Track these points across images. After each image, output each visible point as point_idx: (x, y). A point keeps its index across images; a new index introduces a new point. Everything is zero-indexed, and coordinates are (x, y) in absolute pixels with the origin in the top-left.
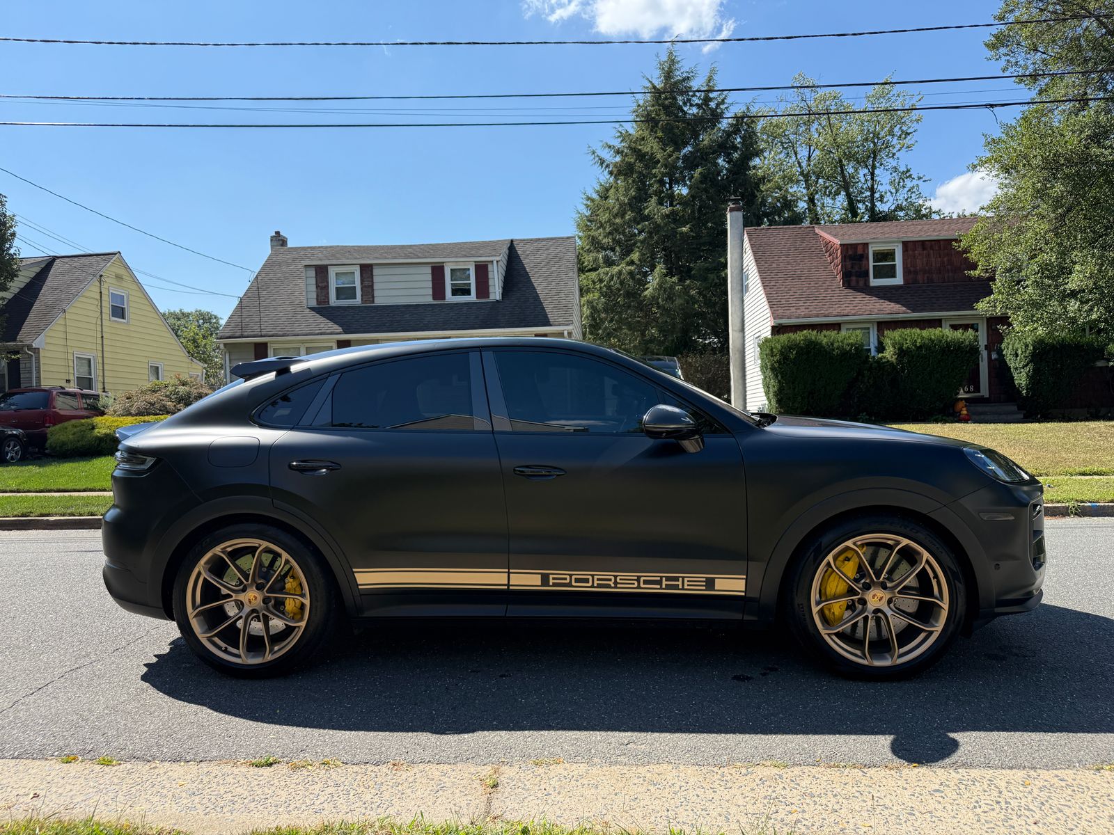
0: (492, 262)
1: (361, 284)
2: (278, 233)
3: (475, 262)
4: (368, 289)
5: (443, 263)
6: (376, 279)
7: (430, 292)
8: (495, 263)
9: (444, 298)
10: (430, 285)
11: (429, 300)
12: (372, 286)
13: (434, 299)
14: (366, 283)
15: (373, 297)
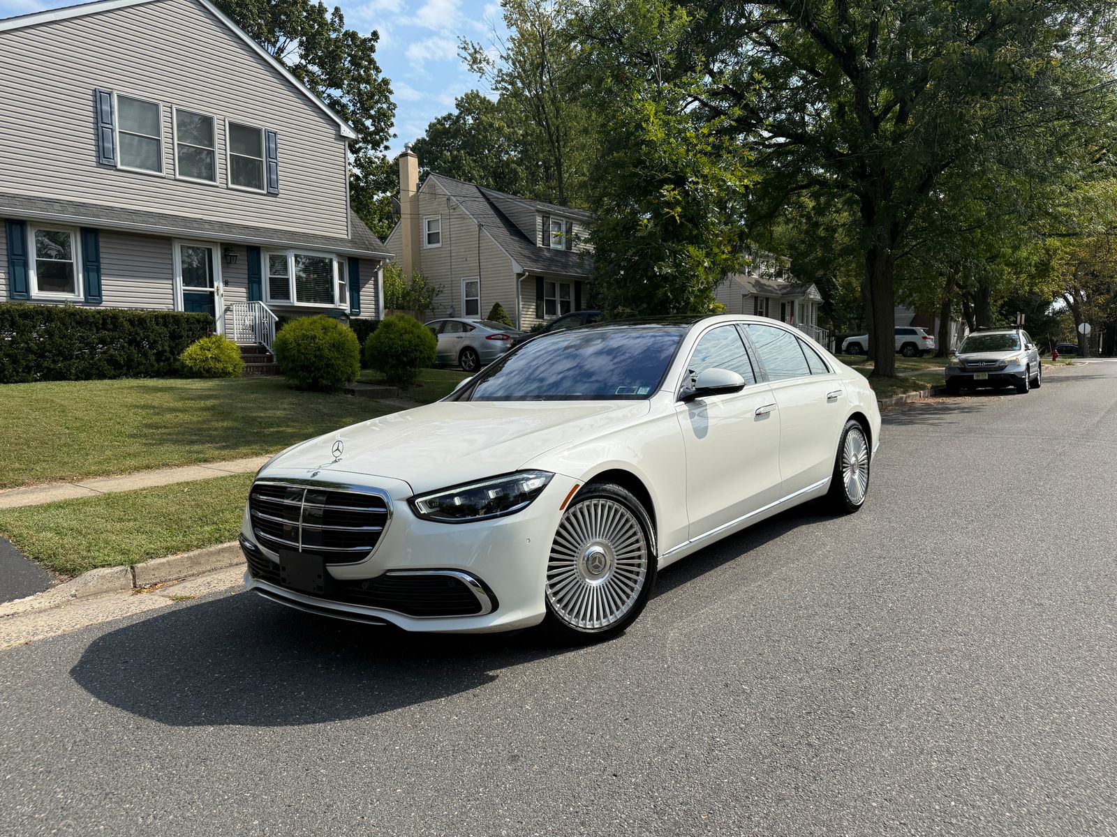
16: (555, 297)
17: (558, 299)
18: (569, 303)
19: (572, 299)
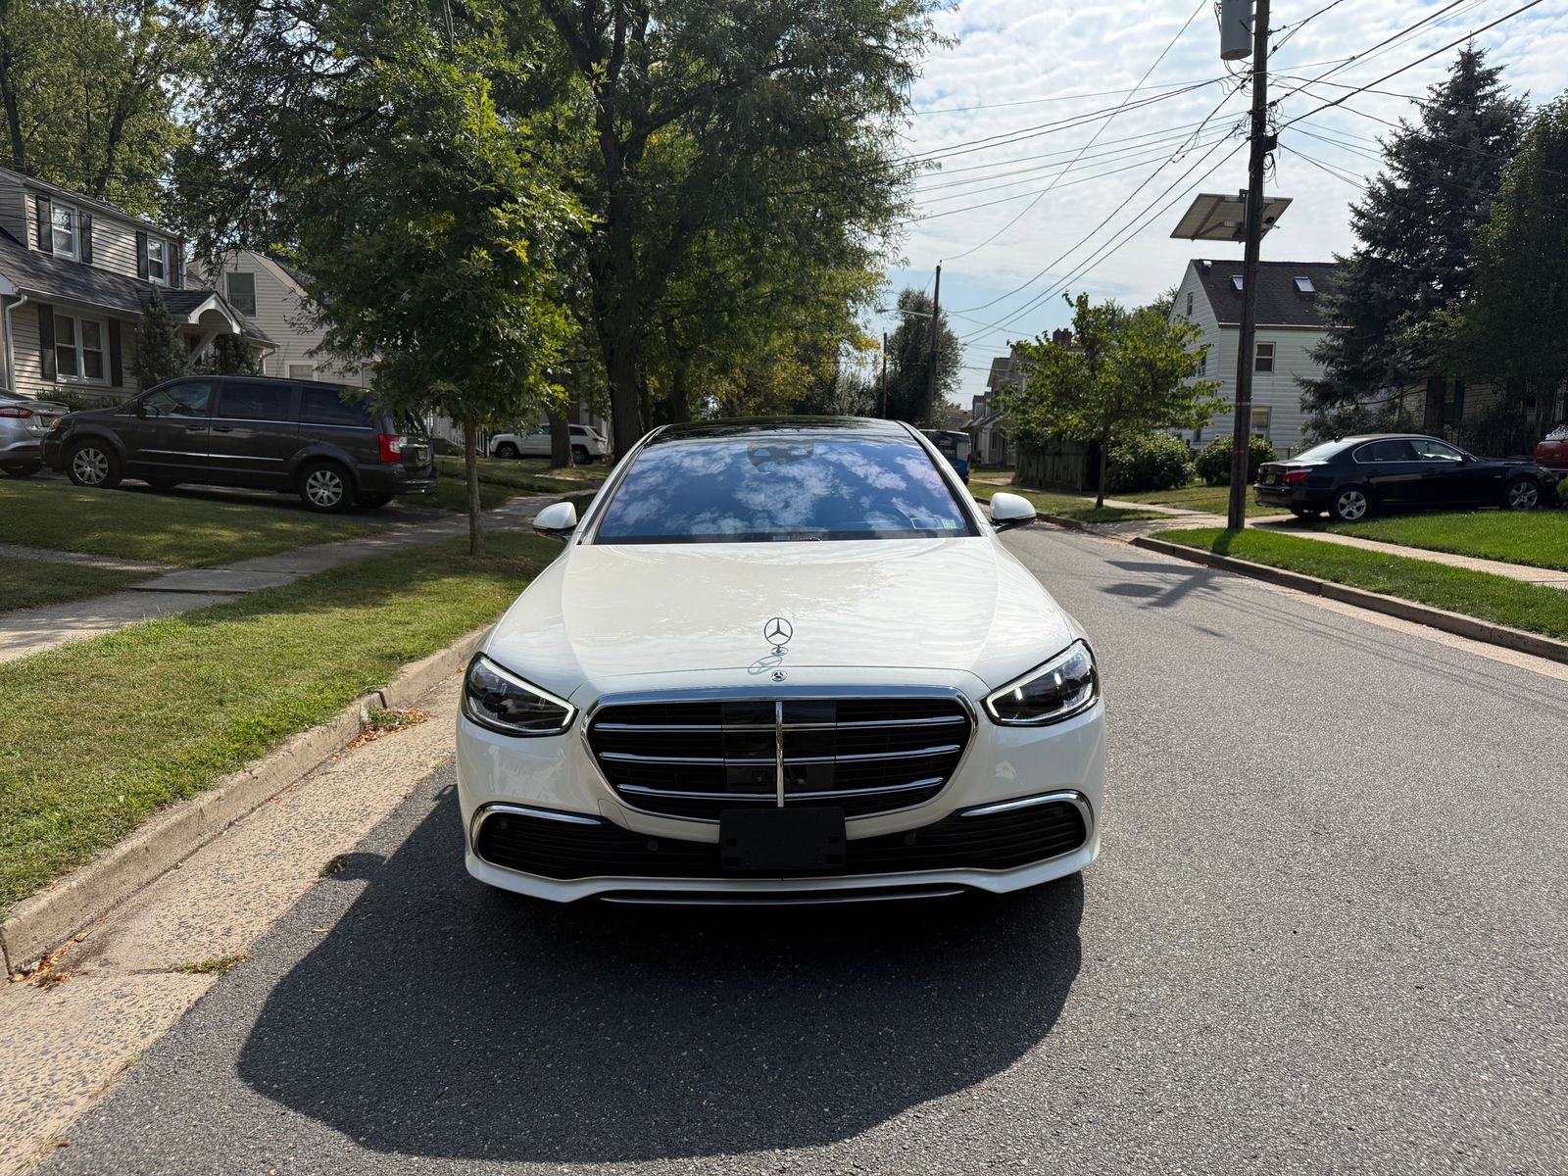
16: (73, 343)
17: (79, 346)
18: (99, 355)
19: (105, 349)
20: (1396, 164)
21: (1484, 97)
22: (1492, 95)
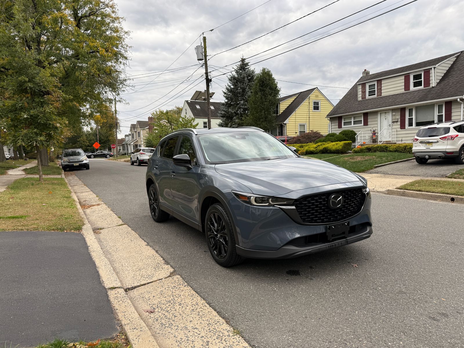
0: (431, 68)
1: (377, 88)
2: (365, 70)
3: (424, 70)
4: (380, 90)
5: (409, 73)
6: (382, 85)
7: (403, 87)
8: (433, 69)
9: (409, 90)
10: (403, 84)
11: (403, 91)
12: (381, 88)
13: (405, 90)
14: (379, 88)
15: (381, 93)
20: (231, 82)
21: (247, 68)
22: (248, 68)
